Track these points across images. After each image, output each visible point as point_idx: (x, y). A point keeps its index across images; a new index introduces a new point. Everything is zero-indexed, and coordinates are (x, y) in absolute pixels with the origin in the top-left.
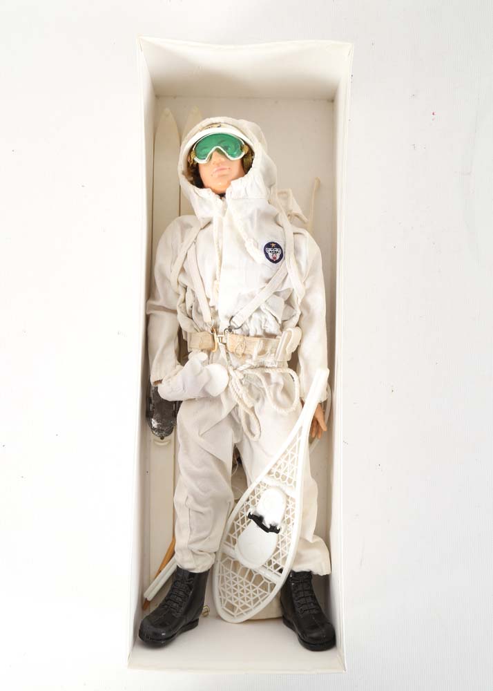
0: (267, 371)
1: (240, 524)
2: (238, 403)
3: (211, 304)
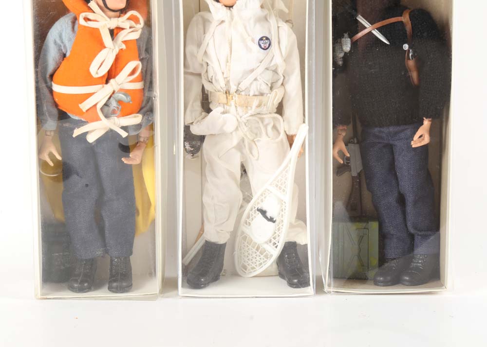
0: (262, 116)
1: (253, 214)
2: (244, 137)
3: (225, 76)
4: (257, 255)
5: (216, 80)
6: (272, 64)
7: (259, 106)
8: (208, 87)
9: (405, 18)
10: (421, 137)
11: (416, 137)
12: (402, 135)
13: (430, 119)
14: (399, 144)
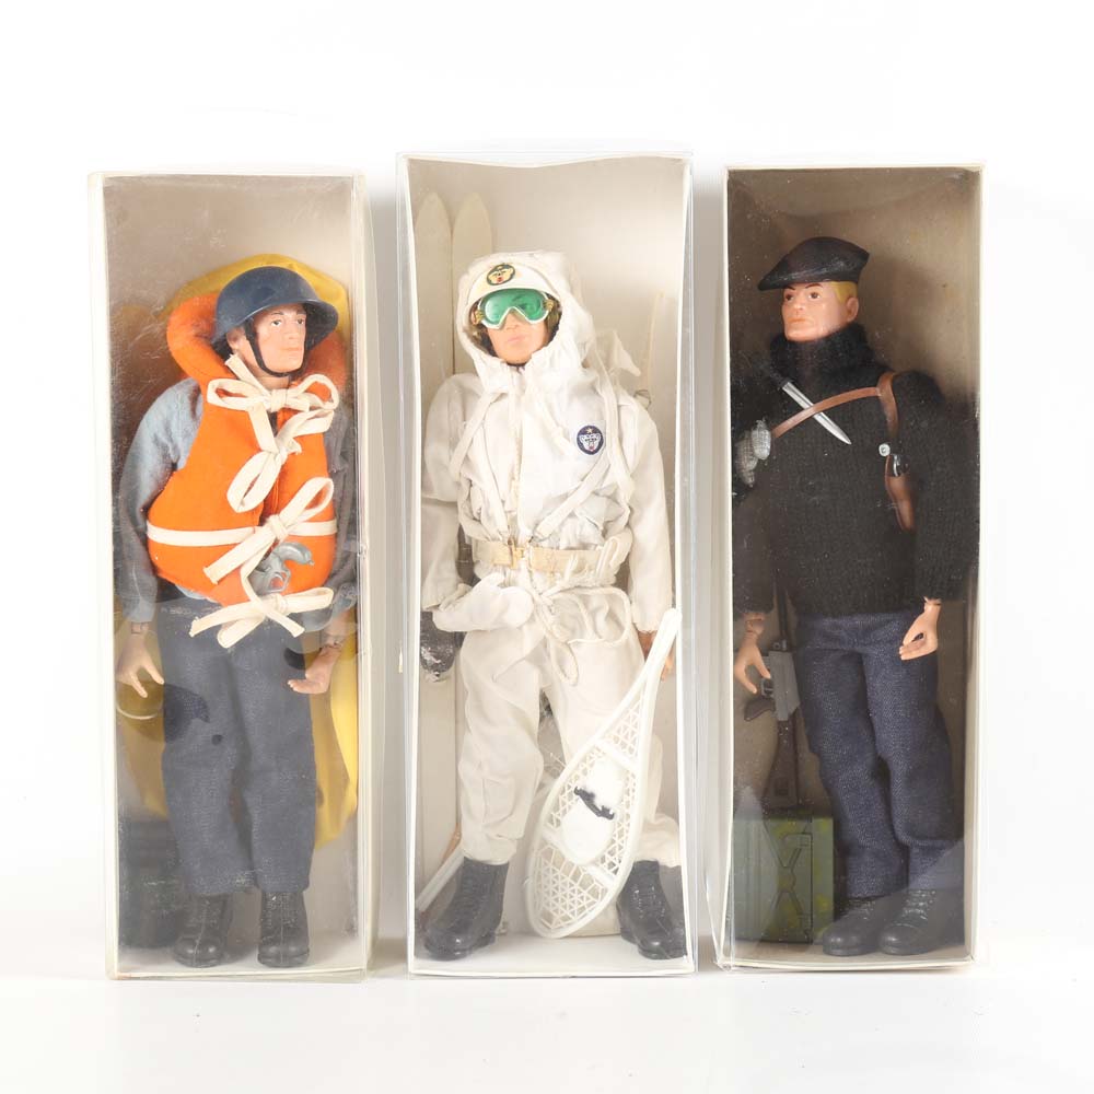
0: (586, 592)
1: (566, 800)
2: (547, 636)
3: (507, 509)
4: (574, 891)
5: (490, 518)
6: (607, 482)
7: (579, 570)
8: (471, 530)
9: (883, 391)
10: (920, 638)
11: (909, 638)
12: (881, 634)
13: (938, 601)
14: (874, 653)
